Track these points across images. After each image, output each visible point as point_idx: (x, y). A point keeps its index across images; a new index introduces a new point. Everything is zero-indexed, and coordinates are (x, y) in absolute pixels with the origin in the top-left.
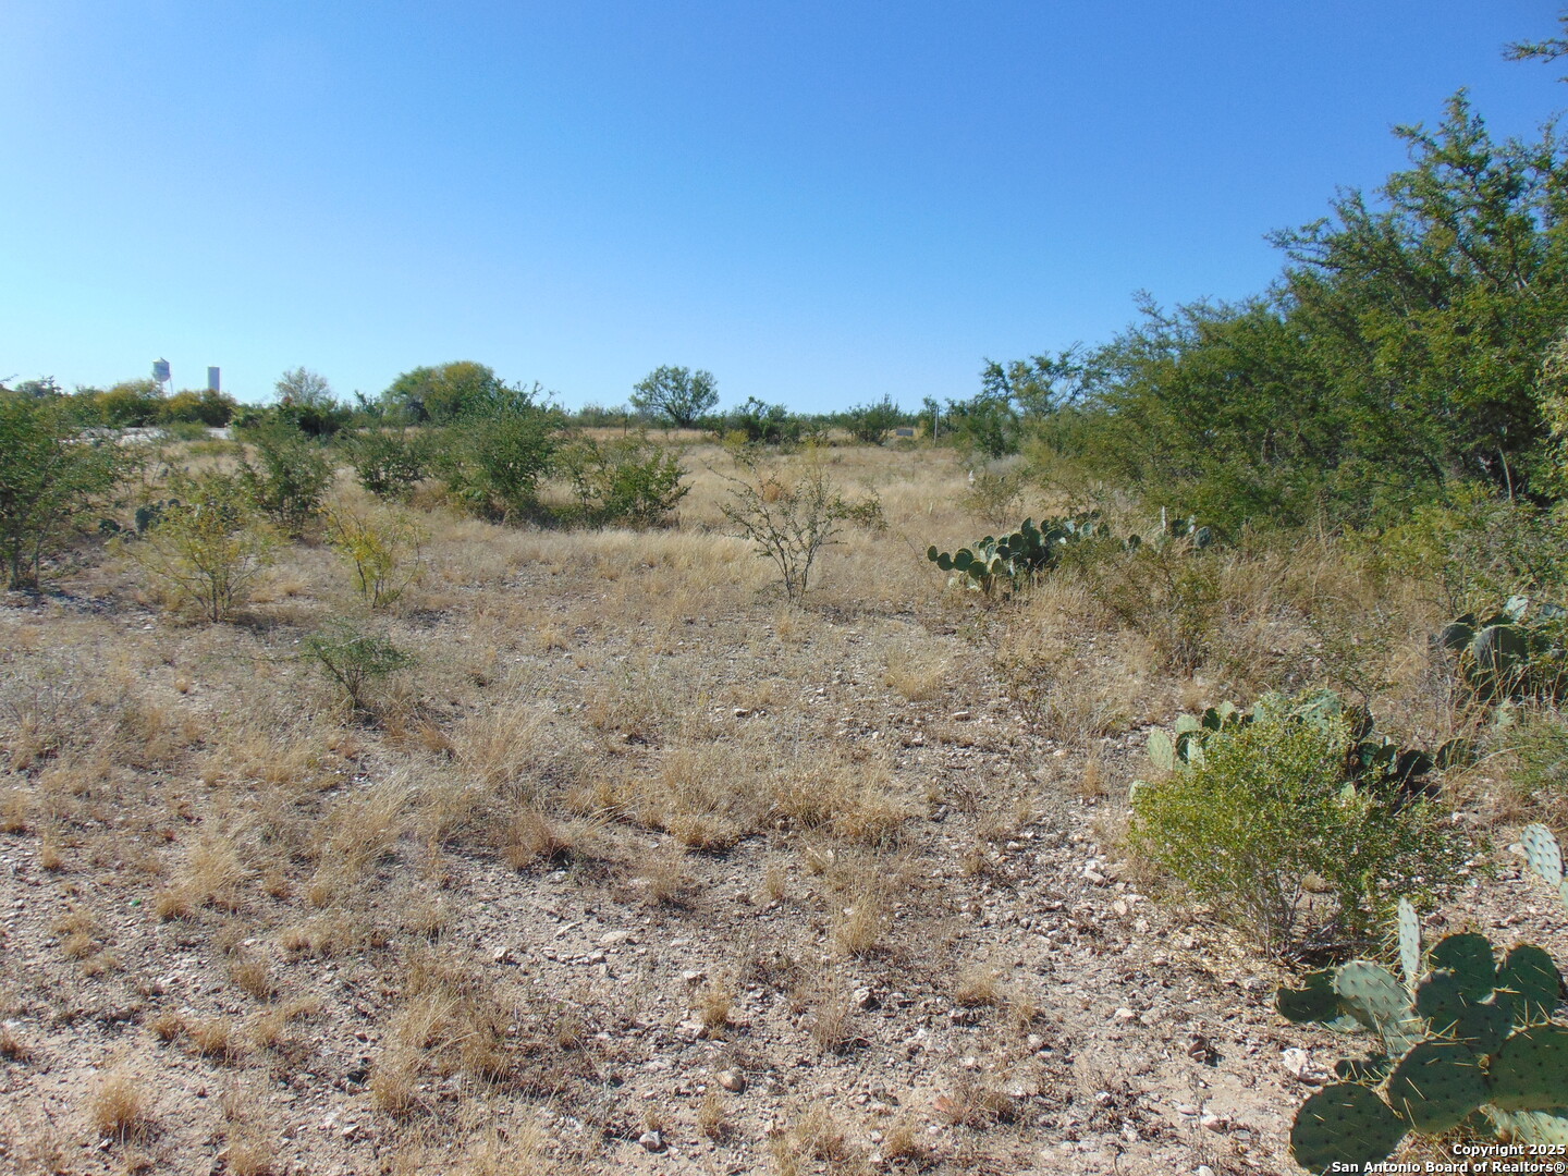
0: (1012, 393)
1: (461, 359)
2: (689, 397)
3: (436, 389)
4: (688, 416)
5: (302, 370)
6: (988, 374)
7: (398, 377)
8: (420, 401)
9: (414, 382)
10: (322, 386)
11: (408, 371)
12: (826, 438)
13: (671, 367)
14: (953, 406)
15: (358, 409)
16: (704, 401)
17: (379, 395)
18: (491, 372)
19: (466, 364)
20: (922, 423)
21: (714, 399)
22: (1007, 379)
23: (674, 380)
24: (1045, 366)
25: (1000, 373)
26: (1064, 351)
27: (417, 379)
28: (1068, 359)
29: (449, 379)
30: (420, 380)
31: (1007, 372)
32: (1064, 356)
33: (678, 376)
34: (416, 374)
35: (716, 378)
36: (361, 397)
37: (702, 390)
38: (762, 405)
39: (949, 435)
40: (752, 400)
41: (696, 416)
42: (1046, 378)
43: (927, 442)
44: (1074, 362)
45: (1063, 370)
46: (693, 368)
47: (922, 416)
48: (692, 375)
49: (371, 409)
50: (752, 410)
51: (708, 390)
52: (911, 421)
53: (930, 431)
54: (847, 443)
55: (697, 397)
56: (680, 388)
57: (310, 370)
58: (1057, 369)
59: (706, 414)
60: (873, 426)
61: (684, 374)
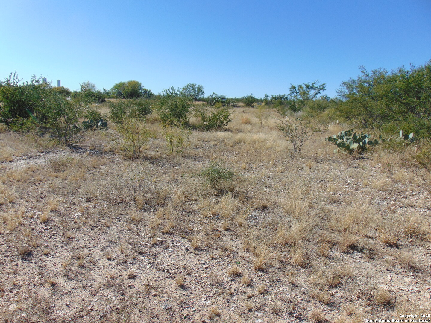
0: (298, 94)
1: (133, 80)
2: (196, 92)
3: (126, 88)
4: (196, 98)
5: (88, 82)
6: (291, 88)
7: (115, 84)
8: (121, 91)
9: (120, 86)
10: (94, 86)
11: (118, 83)
12: (237, 105)
13: (192, 84)
14: (273, 97)
15: (103, 93)
16: (200, 93)
17: (110, 89)
18: (141, 83)
19: (134, 82)
20: (264, 101)
21: (203, 93)
22: (297, 89)
23: (192, 87)
24: (308, 87)
25: (295, 88)
26: (313, 82)
27: (120, 85)
28: (314, 85)
29: (129, 85)
30: (121, 85)
31: (297, 88)
32: (313, 84)
33: (193, 86)
34: (120, 84)
35: (204, 87)
36: (105, 90)
37: (200, 90)
38: (216, 95)
39: (272, 105)
40: (214, 93)
41: (198, 98)
42: (308, 90)
43: (266, 107)
44: (315, 86)
45: (313, 88)
46: (198, 84)
47: (264, 100)
48: (197, 86)
49: (107, 93)
50: (214, 96)
51: (202, 90)
52: (261, 101)
53: (266, 104)
54: (243, 107)
55: (198, 92)
56: (194, 90)
57: (91, 82)
58: (311, 87)
59: (201, 97)
60: (250, 102)
61: (195, 86)
